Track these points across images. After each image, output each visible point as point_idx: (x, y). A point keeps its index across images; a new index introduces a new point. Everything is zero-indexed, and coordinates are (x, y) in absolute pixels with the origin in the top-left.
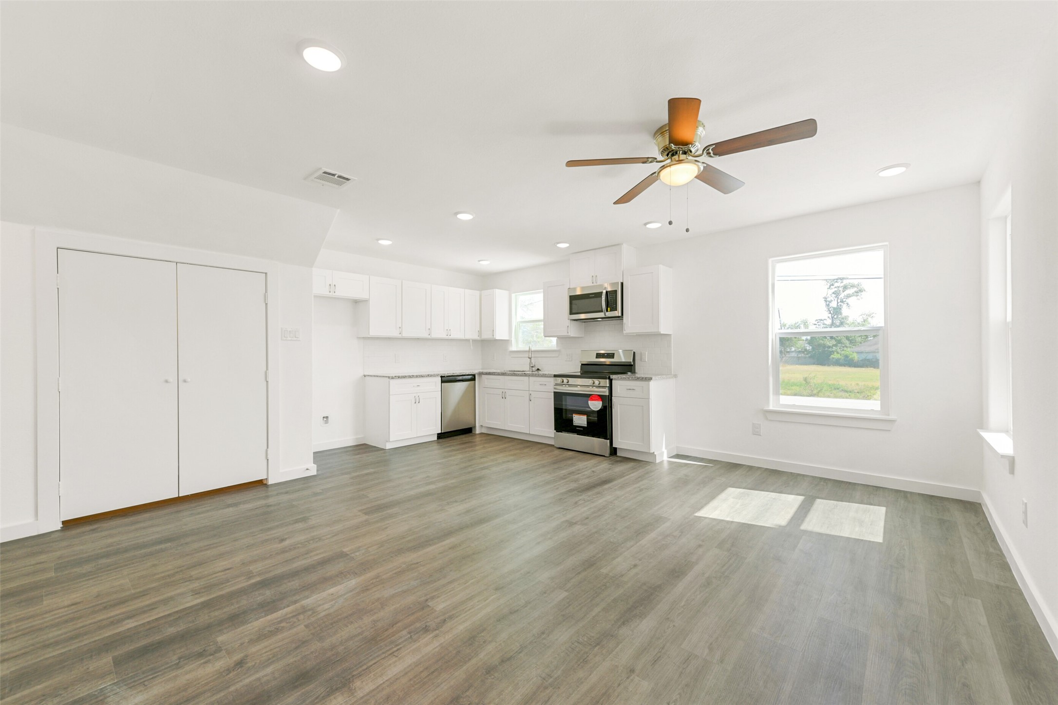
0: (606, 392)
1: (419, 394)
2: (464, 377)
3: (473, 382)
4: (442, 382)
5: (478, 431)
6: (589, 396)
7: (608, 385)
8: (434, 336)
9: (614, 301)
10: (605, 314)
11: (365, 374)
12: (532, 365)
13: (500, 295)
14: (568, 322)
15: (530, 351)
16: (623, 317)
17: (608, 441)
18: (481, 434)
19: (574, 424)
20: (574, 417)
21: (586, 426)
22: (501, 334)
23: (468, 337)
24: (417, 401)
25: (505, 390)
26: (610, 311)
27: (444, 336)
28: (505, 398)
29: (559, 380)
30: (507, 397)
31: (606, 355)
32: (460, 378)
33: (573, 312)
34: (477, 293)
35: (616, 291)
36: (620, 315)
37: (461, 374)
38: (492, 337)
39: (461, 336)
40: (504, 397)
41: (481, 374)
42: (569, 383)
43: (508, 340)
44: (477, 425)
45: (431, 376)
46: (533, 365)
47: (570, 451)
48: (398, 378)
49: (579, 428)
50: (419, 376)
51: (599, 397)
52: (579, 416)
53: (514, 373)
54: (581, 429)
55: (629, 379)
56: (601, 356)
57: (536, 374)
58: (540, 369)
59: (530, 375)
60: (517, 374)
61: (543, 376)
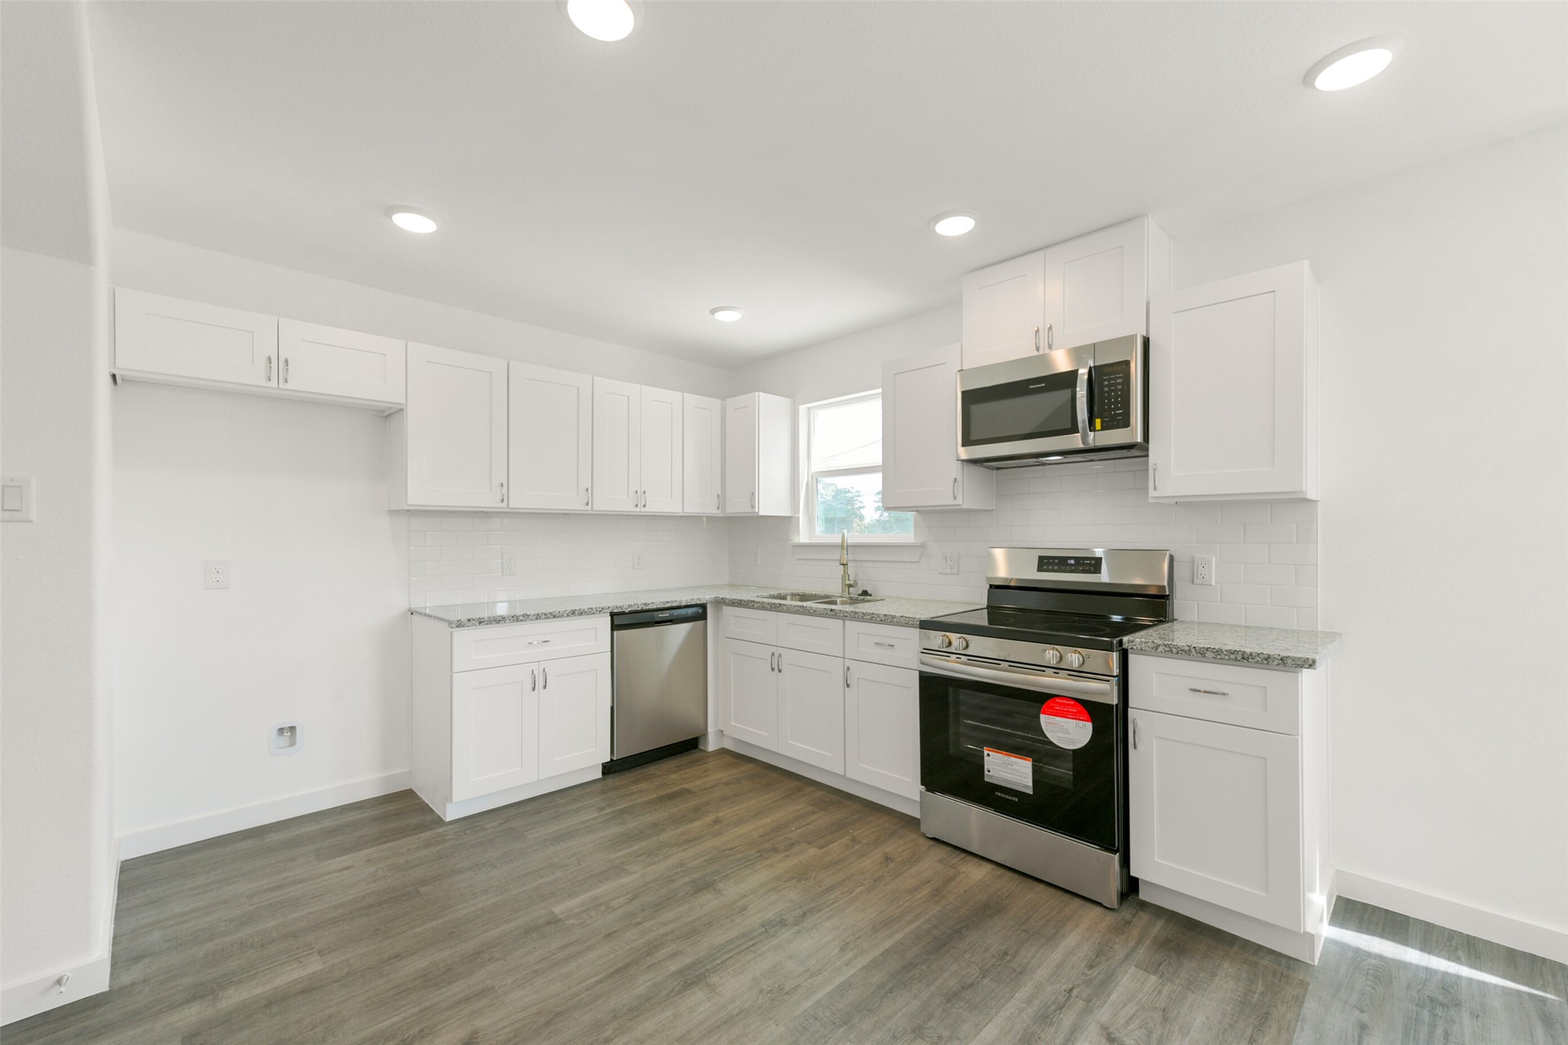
0: (1105, 692)
1: (543, 665)
2: (676, 612)
3: (702, 622)
4: (614, 627)
5: (712, 745)
6: (1041, 700)
7: (1116, 671)
8: (600, 505)
9: (1116, 397)
10: (1084, 439)
11: (414, 606)
12: (848, 582)
13: (769, 407)
14: (955, 470)
15: (843, 547)
16: (1147, 450)
17: (1117, 857)
18: (723, 752)
19: (986, 779)
20: (986, 758)
21: (1030, 792)
22: (771, 502)
23: (691, 509)
24: (539, 682)
25: (780, 651)
26: (1103, 428)
27: (628, 507)
28: (780, 671)
29: (936, 638)
30: (783, 667)
31: (1072, 562)
32: (665, 615)
33: (973, 437)
34: (715, 403)
35: (1127, 363)
36: (1139, 439)
37: (669, 605)
38: (750, 510)
39: (674, 508)
40: (777, 669)
41: (720, 603)
42: (968, 652)
43: (789, 518)
44: (711, 730)
45: (581, 614)
46: (852, 582)
47: (976, 860)
48: (480, 623)
49: (1003, 795)
50: (545, 615)
51: (1081, 708)
52: (1006, 757)
53: (803, 606)
54: (1010, 798)
55: (1203, 655)
56: (1054, 564)
57: (863, 613)
58: (869, 592)
59: (846, 614)
60: (811, 608)
61: (881, 620)
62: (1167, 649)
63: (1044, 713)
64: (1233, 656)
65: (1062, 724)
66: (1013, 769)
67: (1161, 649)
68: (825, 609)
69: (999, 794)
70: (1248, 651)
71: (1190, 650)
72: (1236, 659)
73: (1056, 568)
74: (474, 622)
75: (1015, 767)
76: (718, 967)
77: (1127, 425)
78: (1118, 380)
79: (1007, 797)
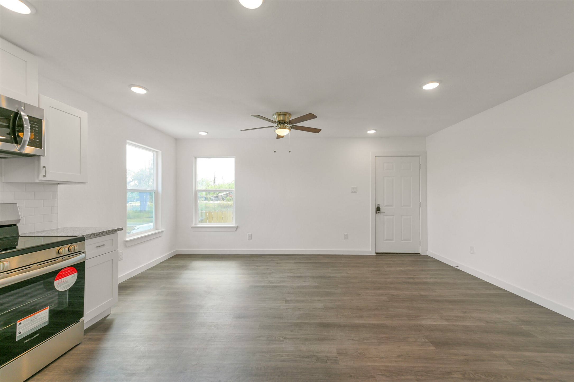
62: (94, 235)
63: (56, 280)
67: (92, 236)
75: (38, 318)
77: (41, 148)
78: (36, 126)
79: (30, 339)
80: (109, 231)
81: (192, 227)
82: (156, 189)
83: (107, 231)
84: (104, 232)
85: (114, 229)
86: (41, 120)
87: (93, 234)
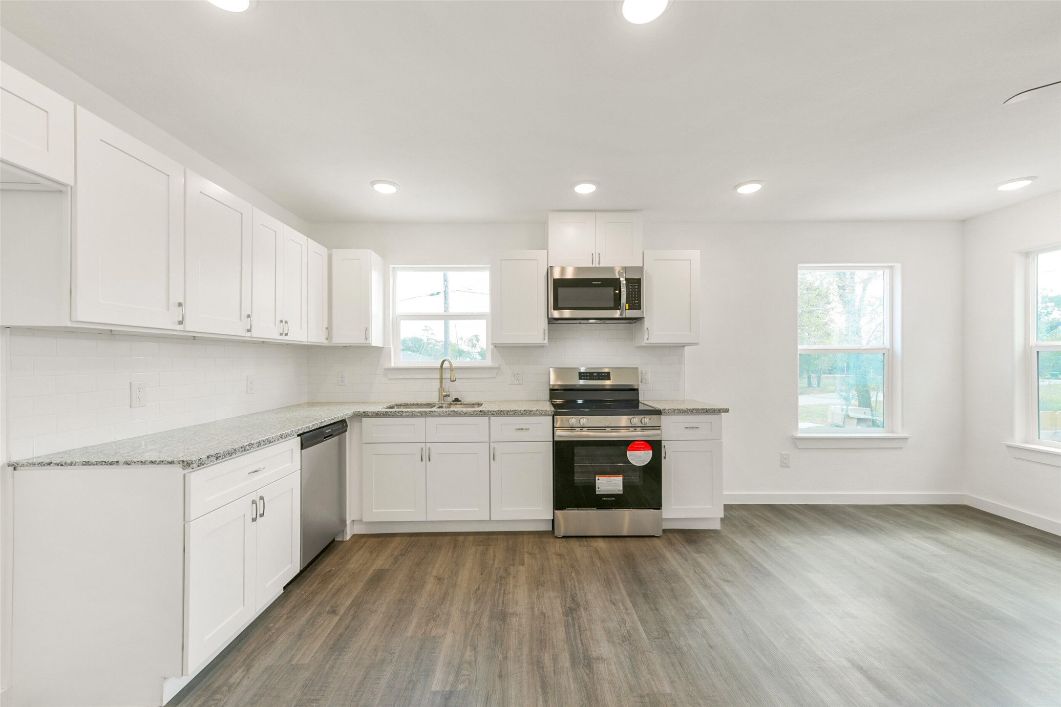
2: (334, 427)
3: (344, 434)
4: (302, 445)
6: (628, 444)
9: (635, 294)
10: (622, 313)
12: (443, 395)
16: (644, 319)
19: (596, 493)
20: (597, 481)
21: (622, 492)
23: (312, 339)
25: (429, 445)
26: (630, 309)
27: (276, 336)
28: (429, 460)
30: (433, 457)
31: (595, 374)
32: (329, 430)
33: (560, 306)
34: (324, 251)
36: (642, 315)
39: (302, 337)
40: (426, 457)
41: (360, 416)
44: (348, 521)
45: (286, 437)
46: (446, 394)
47: (592, 539)
48: (217, 458)
49: (607, 499)
50: (264, 441)
51: (647, 444)
52: (608, 478)
53: (454, 411)
54: (610, 499)
55: (692, 412)
56: (587, 376)
57: (508, 411)
58: (459, 399)
59: (493, 413)
60: (462, 411)
61: (522, 414)
63: (629, 450)
64: (703, 411)
65: (638, 454)
66: (612, 484)
67: (676, 412)
68: (475, 411)
69: (605, 499)
70: (708, 408)
71: (687, 411)
72: (704, 412)
73: (588, 378)
74: (213, 458)
75: (613, 482)
76: (585, 648)
77: (640, 309)
78: (636, 287)
79: (609, 499)
80: (702, 409)
81: (1009, 447)
82: (887, 345)
83: (698, 409)
84: (694, 409)
85: (711, 409)
86: (640, 279)
87: (678, 410)
